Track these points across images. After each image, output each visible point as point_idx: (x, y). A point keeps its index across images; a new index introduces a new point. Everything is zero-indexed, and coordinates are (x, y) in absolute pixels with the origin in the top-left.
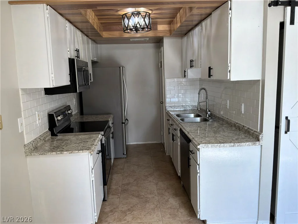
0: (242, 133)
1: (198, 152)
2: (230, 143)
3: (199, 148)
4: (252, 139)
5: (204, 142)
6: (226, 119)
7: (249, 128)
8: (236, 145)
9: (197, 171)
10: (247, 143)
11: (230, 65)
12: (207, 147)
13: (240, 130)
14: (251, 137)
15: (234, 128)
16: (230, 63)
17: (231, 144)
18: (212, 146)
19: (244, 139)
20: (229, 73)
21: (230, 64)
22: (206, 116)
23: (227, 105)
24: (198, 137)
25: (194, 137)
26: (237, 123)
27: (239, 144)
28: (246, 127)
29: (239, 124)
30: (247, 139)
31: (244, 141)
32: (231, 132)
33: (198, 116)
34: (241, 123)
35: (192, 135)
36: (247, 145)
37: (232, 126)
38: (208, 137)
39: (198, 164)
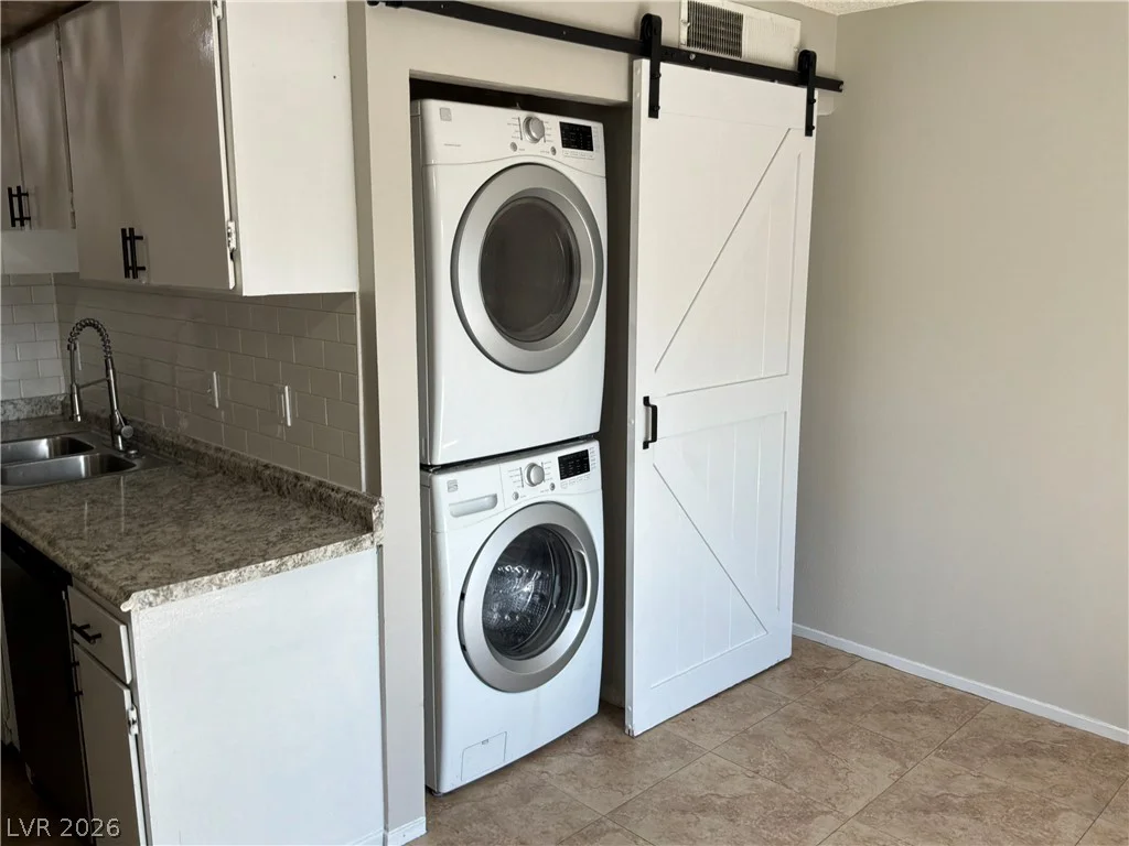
0: (294, 505)
1: (123, 629)
2: (265, 560)
3: (129, 612)
4: (342, 527)
5: (144, 576)
6: (211, 452)
7: (321, 484)
8: (290, 563)
9: (125, 714)
10: (331, 548)
11: (233, 228)
12: (166, 599)
13: (282, 495)
14: (336, 520)
15: (253, 489)
16: (231, 220)
17: (268, 563)
18: (187, 590)
19: (314, 533)
20: (230, 264)
21: (232, 225)
22: (110, 443)
23: (212, 393)
24: (110, 555)
25: (88, 560)
26: (266, 467)
27: (300, 555)
28: (308, 479)
29: (274, 468)
30: (323, 531)
31: (316, 541)
32: (250, 506)
33: (73, 447)
34: (281, 466)
35: (77, 553)
36: (329, 553)
37: (244, 480)
38: (156, 547)
39: (128, 682)
